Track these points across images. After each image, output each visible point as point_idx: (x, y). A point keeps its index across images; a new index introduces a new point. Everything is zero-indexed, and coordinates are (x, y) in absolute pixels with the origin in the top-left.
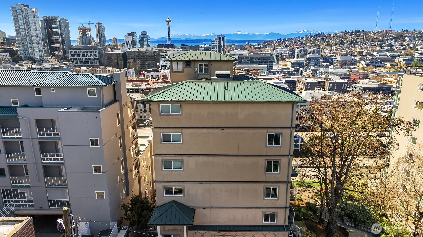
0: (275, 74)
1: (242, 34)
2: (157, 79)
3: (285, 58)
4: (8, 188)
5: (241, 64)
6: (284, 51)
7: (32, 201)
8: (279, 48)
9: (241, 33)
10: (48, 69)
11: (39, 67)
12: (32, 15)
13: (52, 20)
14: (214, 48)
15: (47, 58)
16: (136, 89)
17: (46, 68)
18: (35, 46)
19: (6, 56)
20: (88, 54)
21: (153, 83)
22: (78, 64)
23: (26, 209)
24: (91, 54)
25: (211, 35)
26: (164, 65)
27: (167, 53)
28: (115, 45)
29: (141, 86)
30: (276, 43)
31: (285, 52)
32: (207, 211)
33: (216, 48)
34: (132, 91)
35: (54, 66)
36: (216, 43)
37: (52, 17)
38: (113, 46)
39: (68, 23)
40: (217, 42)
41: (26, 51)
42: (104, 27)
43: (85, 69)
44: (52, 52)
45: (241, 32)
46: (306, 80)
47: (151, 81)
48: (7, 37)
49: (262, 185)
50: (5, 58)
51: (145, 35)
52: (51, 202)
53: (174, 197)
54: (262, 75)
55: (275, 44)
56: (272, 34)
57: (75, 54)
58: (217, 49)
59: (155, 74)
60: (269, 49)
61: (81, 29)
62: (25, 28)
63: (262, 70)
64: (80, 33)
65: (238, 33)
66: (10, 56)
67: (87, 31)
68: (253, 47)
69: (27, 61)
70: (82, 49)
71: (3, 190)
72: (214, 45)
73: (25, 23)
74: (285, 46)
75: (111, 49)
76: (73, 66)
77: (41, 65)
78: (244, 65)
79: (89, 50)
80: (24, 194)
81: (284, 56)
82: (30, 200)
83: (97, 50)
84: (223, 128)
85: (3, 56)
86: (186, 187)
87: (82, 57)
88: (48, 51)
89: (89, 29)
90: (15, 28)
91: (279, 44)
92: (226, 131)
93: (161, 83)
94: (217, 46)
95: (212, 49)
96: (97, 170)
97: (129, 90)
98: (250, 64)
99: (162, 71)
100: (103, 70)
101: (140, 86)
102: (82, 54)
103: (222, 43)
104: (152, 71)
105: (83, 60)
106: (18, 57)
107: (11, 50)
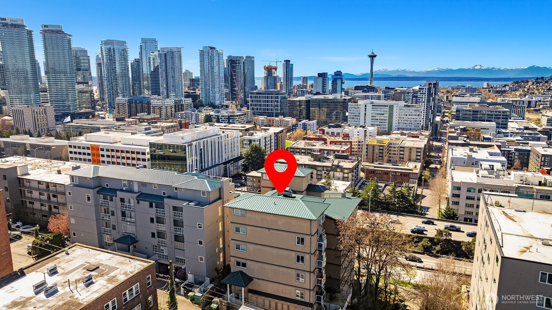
0: (508, 136)
1: (483, 69)
2: (336, 138)
3: (543, 109)
4: (156, 245)
5: (459, 120)
6: (542, 98)
7: (167, 256)
8: (536, 92)
9: (481, 68)
10: (225, 117)
11: (217, 114)
12: (217, 57)
13: (237, 60)
14: (421, 97)
15: (227, 102)
16: (308, 149)
17: (223, 116)
18: (217, 90)
19: (189, 101)
20: (270, 99)
21: (331, 143)
22: (257, 110)
23: (164, 260)
24: (272, 100)
25: (436, 70)
26: (353, 118)
27: (357, 102)
28: (305, 86)
29: (315, 146)
30: (533, 84)
31: (544, 99)
32: (260, 281)
33: (424, 96)
34: (303, 151)
35: (231, 114)
36: (424, 90)
37: (237, 57)
38: (301, 87)
39: (253, 61)
40: (427, 89)
41: (207, 96)
42: (292, 65)
43: (263, 118)
44: (233, 95)
45: (481, 66)
46: (546, 151)
47: (329, 139)
48: (193, 78)
49: (294, 271)
50: (187, 103)
51: (339, 75)
52: (177, 258)
53: (241, 268)
54: (486, 136)
55: (531, 86)
56: (532, 69)
57: (256, 99)
58: (425, 98)
59: (336, 130)
60: (518, 95)
61: (267, 68)
62: (209, 71)
63: (488, 129)
64: (265, 73)
65: (476, 68)
66: (192, 102)
67: (273, 71)
68: (493, 90)
69: (207, 108)
70: (263, 94)
71: (153, 246)
72: (421, 94)
73: (210, 66)
74: (547, 90)
75: (298, 92)
76: (251, 114)
77: (218, 112)
78: (461, 122)
79: (271, 95)
80: (163, 250)
81: (541, 106)
82: (166, 255)
83: (279, 96)
84: (269, 229)
85: (186, 102)
86: (248, 263)
87: (262, 103)
88: (229, 94)
89: (276, 69)
90: (201, 71)
91: (537, 86)
92: (271, 231)
93: (340, 143)
94: (426, 95)
95: (419, 98)
96: (200, 243)
97: (301, 150)
98: (473, 120)
99: (346, 127)
100: (281, 121)
101: (313, 146)
102: (262, 99)
103: (433, 90)
104: (333, 127)
105: (263, 106)
106: (199, 101)
107: (194, 94)
